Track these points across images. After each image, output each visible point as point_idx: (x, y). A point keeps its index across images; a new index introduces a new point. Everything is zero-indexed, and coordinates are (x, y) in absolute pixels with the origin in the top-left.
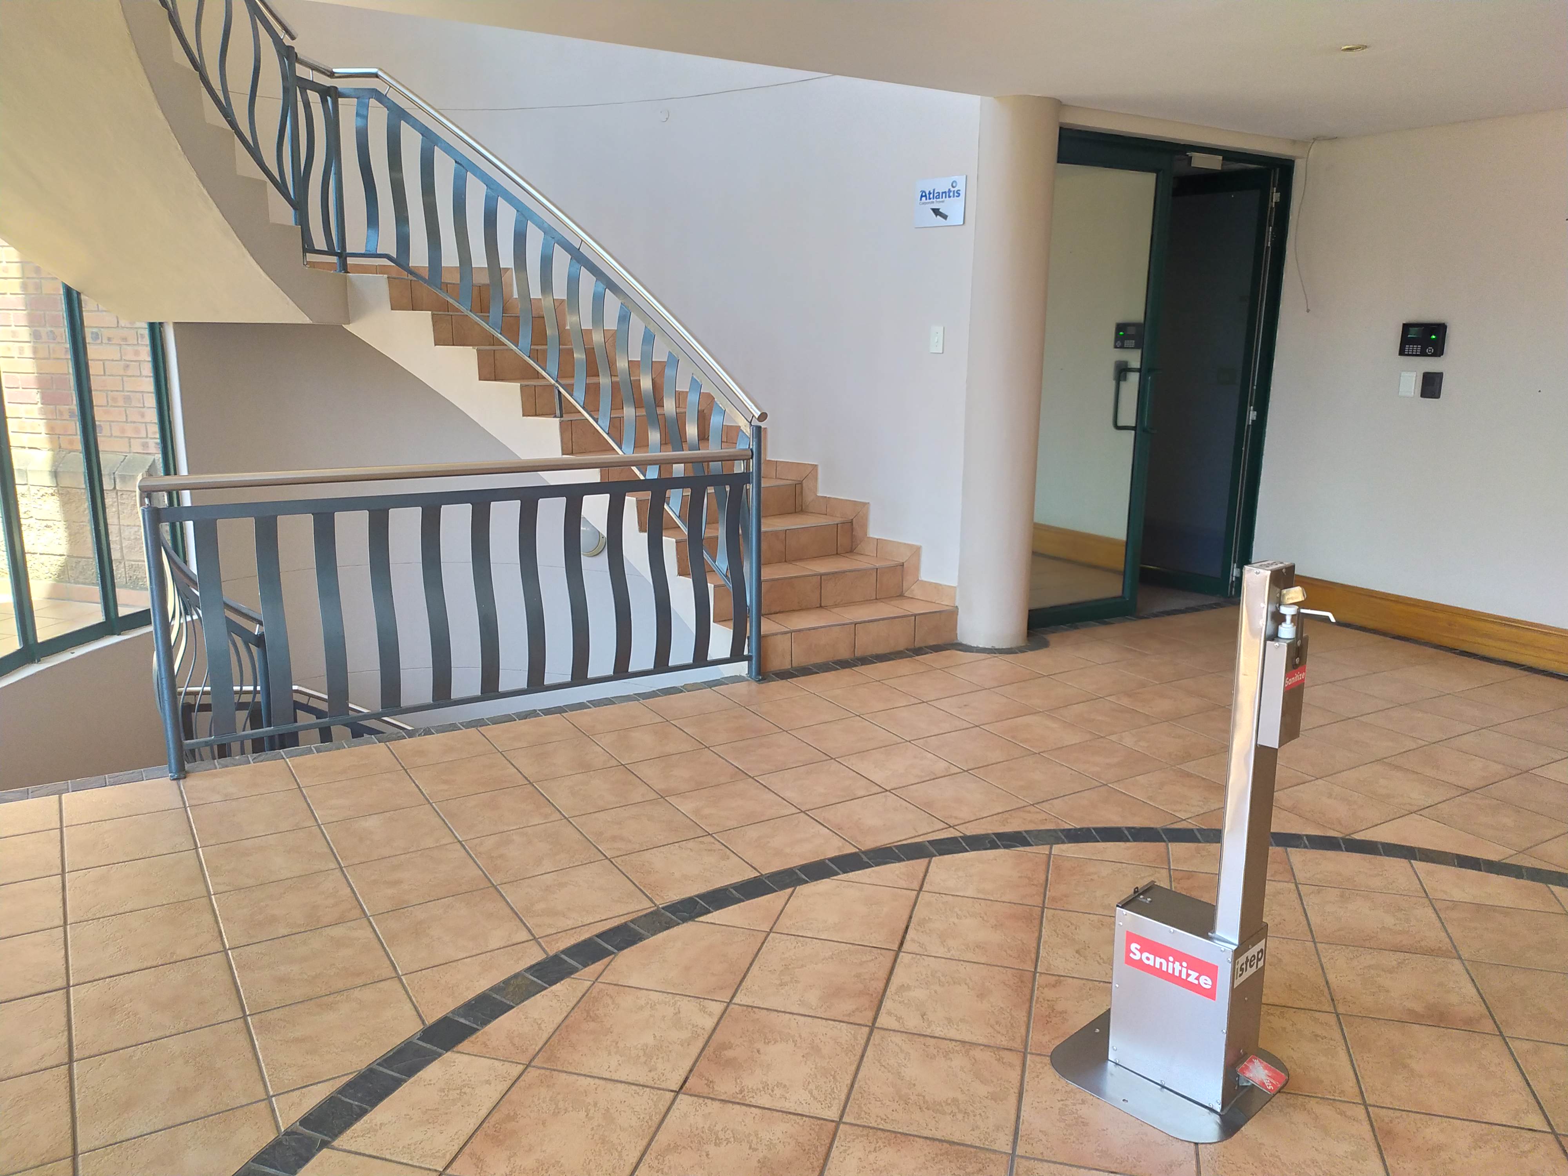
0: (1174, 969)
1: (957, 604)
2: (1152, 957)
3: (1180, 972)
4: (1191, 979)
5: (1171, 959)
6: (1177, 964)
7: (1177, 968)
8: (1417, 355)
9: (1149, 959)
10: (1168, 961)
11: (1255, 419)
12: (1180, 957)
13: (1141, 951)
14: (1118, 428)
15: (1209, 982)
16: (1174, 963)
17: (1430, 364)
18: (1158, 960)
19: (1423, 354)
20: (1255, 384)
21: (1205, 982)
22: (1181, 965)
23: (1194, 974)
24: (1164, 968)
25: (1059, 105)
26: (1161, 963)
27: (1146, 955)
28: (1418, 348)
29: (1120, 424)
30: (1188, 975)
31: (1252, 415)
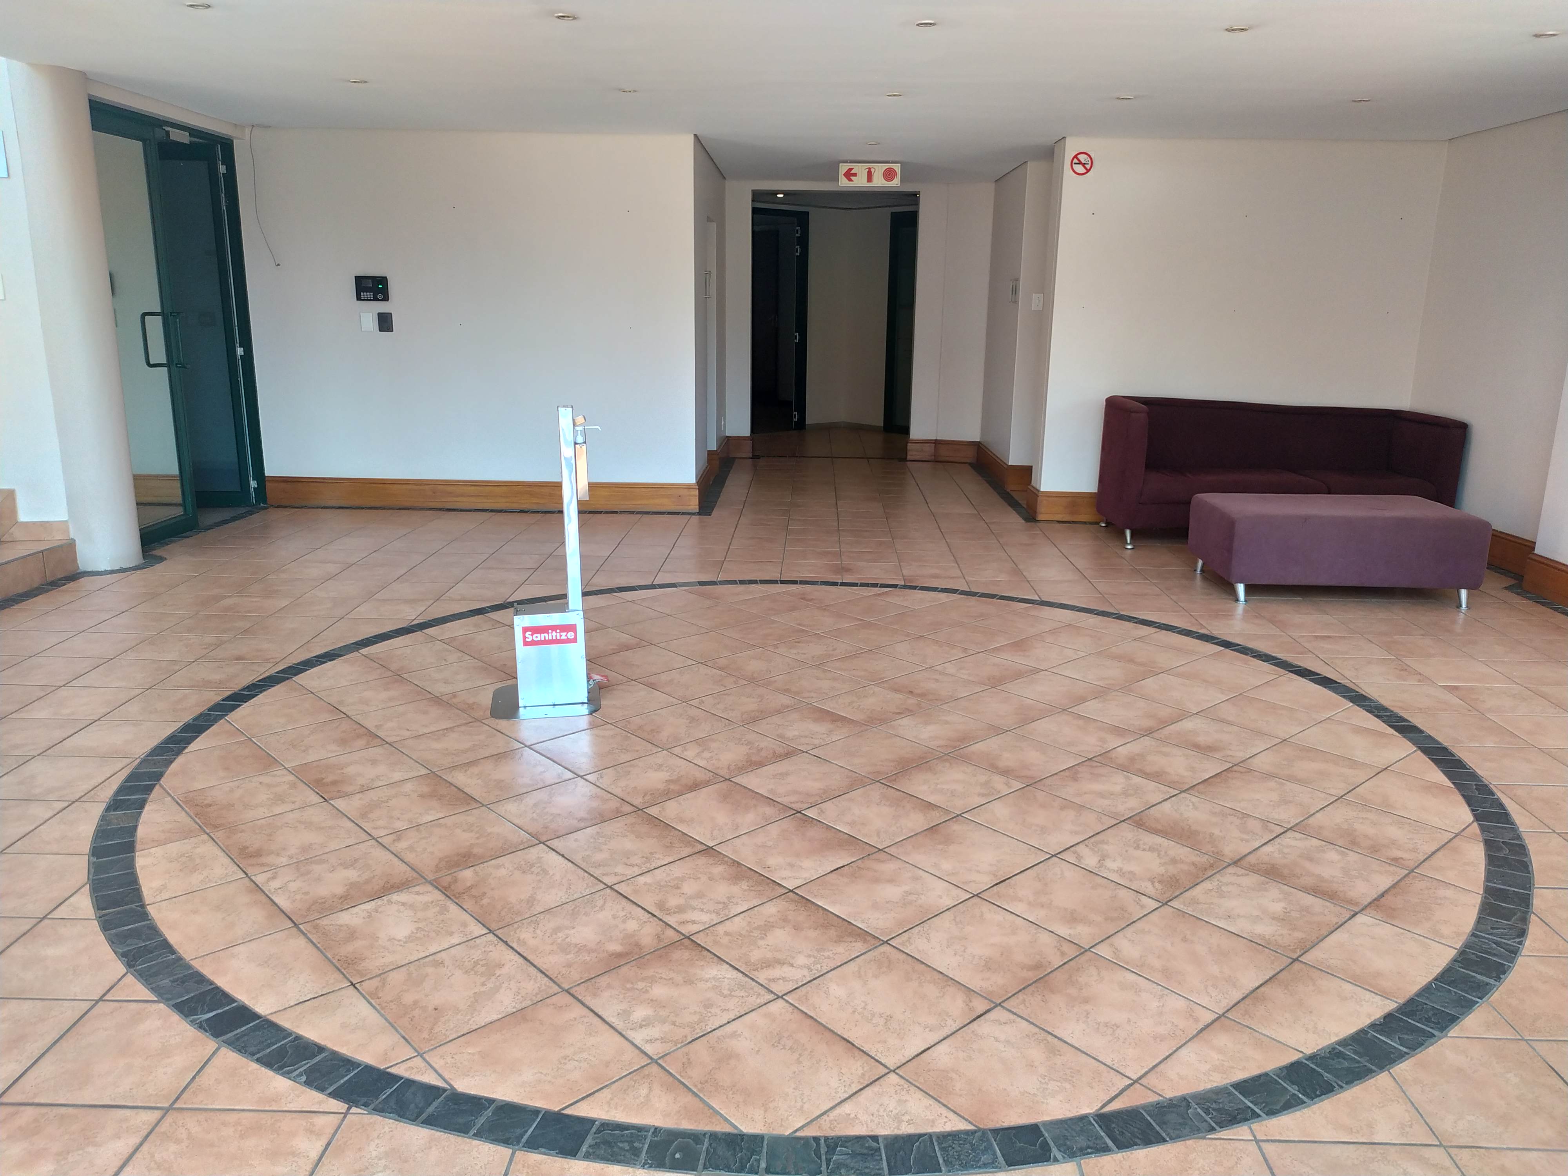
0: (552, 636)
1: (72, 536)
2: (538, 635)
3: (556, 636)
4: (563, 637)
5: (550, 631)
6: (554, 632)
7: (554, 635)
8: (370, 300)
9: (538, 637)
10: (548, 633)
11: (243, 354)
12: (554, 628)
13: (532, 635)
14: (149, 365)
15: (573, 634)
16: (552, 633)
17: (381, 307)
18: (543, 635)
19: (376, 299)
20: (236, 325)
21: (571, 635)
22: (556, 632)
23: (564, 634)
24: (547, 638)
25: (84, 77)
26: (545, 637)
27: (535, 635)
28: (371, 295)
29: (152, 362)
30: (561, 636)
31: (240, 351)
